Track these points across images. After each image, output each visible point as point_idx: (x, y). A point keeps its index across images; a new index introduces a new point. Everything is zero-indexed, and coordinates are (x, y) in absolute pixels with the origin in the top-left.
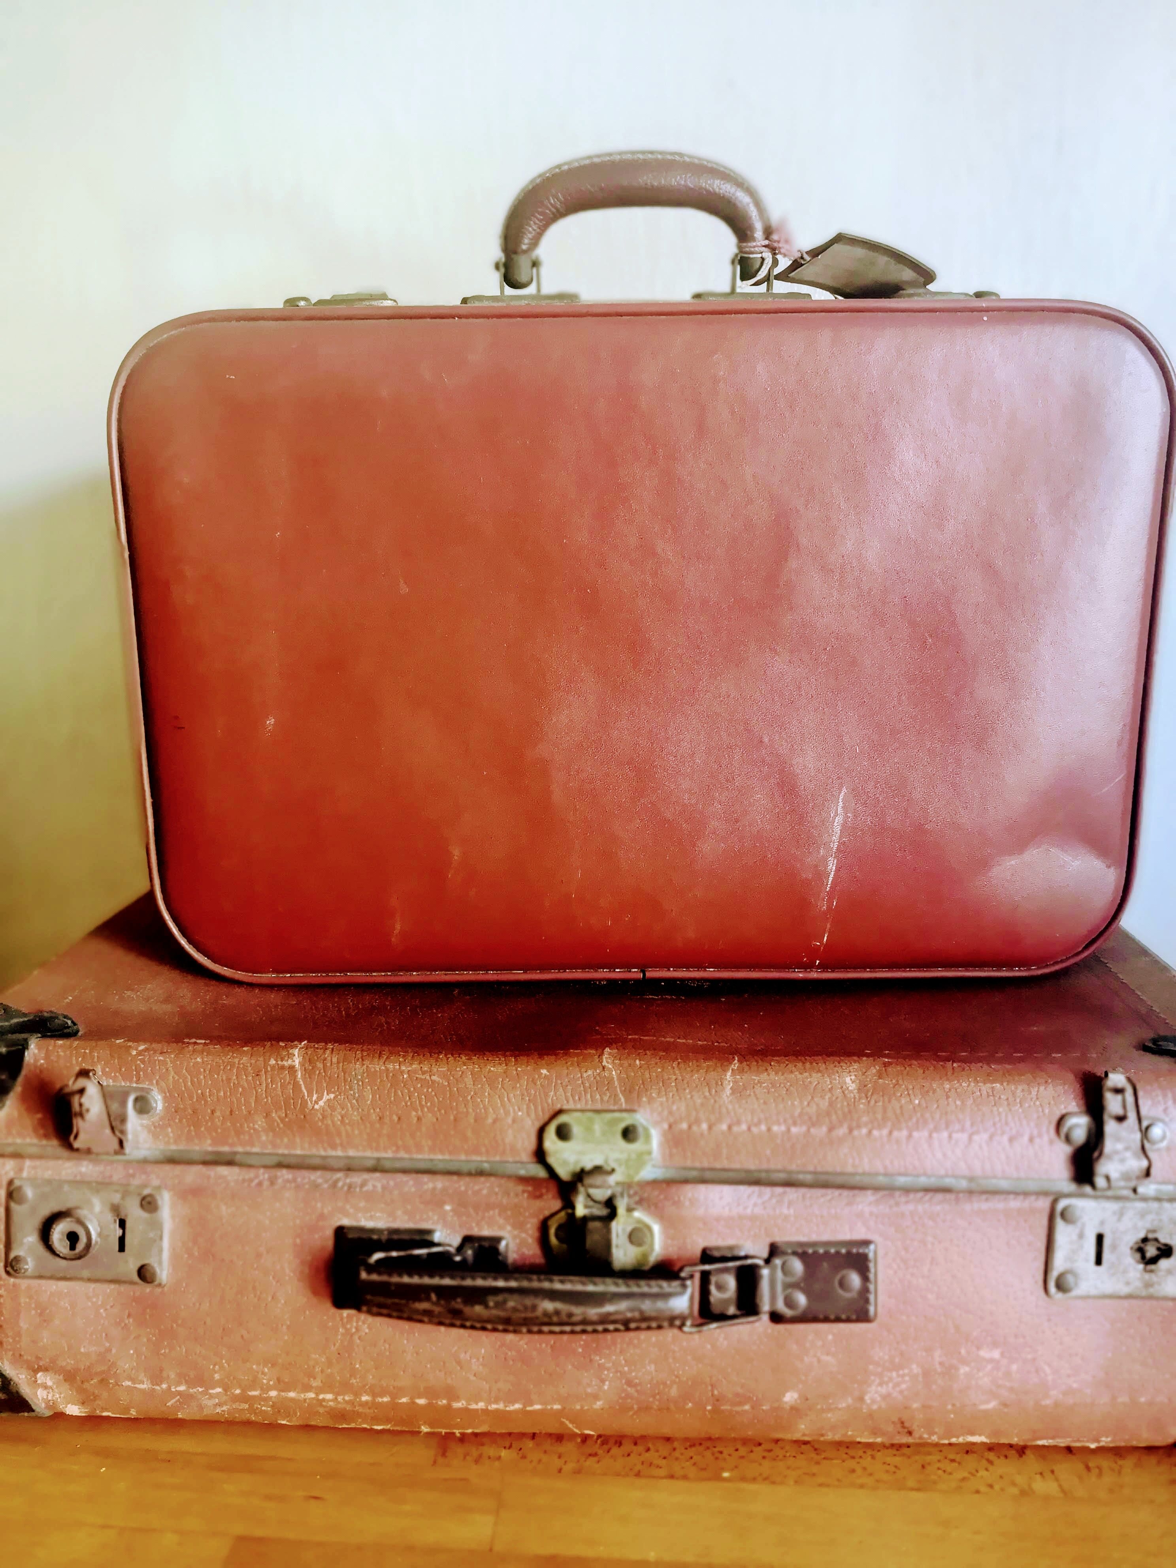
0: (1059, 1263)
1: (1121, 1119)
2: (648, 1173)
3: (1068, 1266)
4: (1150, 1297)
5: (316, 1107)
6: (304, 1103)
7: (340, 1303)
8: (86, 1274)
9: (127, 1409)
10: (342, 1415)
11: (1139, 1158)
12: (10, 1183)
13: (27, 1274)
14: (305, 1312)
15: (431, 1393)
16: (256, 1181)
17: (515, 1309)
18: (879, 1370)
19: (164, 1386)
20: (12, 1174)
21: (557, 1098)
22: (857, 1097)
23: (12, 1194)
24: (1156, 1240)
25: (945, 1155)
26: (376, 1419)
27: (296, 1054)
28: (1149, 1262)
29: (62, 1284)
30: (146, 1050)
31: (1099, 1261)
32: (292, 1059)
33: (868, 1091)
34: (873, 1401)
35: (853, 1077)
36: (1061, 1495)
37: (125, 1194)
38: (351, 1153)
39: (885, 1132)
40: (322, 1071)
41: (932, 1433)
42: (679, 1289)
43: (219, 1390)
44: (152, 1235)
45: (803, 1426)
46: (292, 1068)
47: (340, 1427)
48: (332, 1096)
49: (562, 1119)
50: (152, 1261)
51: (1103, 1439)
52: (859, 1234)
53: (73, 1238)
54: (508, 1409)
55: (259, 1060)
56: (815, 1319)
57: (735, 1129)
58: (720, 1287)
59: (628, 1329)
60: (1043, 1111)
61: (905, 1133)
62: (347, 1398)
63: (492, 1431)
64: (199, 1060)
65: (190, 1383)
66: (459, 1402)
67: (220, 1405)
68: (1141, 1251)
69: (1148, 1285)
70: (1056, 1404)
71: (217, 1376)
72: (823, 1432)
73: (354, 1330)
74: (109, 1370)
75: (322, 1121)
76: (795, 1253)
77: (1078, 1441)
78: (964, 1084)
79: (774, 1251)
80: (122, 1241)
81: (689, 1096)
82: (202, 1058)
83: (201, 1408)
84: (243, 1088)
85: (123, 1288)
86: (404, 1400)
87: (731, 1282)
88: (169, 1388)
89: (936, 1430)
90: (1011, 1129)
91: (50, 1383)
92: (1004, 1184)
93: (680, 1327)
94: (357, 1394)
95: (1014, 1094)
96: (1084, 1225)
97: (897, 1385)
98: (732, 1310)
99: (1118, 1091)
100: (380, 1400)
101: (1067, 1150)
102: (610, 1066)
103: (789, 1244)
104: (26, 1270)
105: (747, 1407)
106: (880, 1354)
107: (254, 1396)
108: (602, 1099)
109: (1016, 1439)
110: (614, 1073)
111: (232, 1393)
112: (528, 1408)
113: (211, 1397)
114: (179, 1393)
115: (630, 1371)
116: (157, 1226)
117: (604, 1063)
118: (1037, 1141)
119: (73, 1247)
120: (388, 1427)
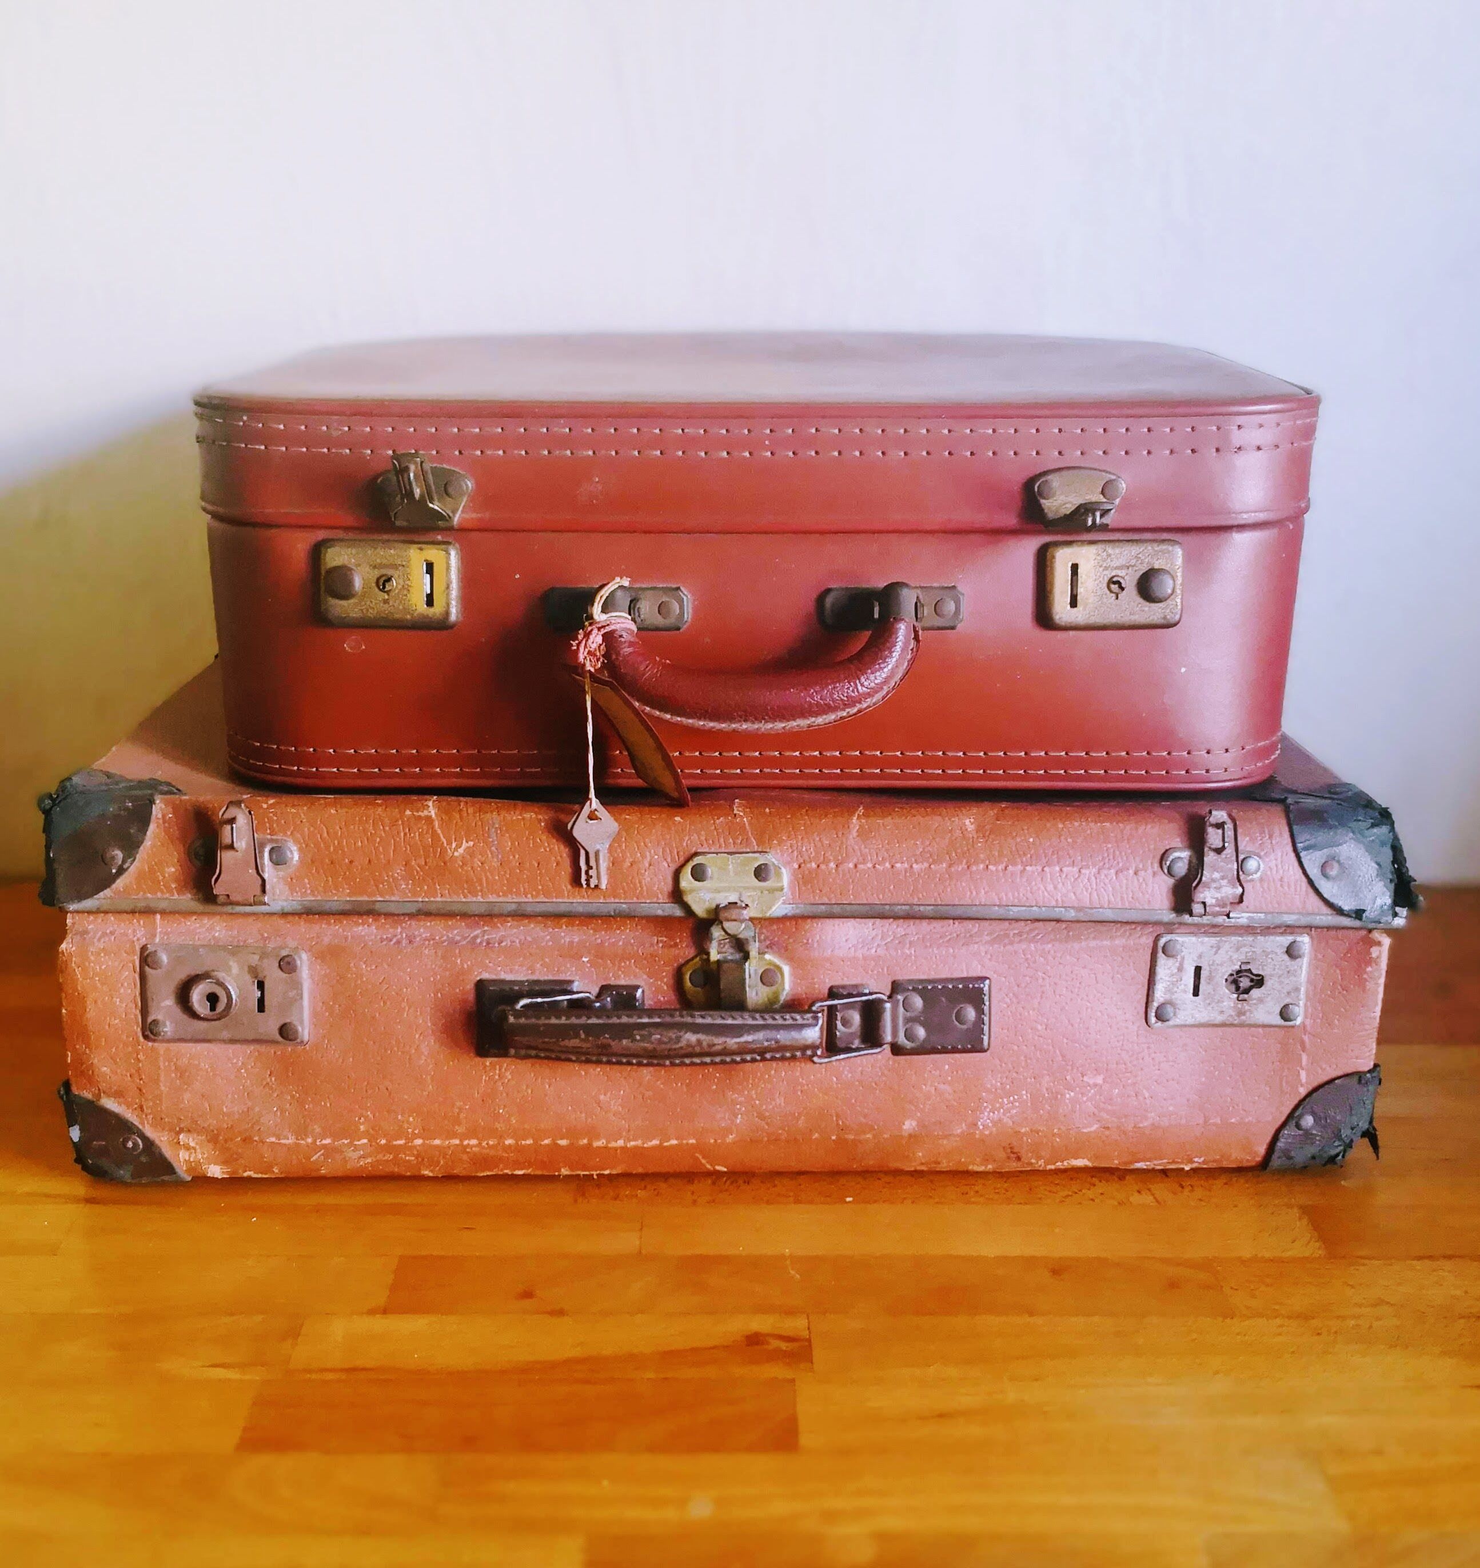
0: (1160, 994)
1: (1219, 851)
2: (779, 908)
3: (1168, 997)
4: (1242, 1025)
5: (456, 854)
6: (443, 851)
7: (482, 1051)
8: (226, 1035)
9: (269, 1168)
10: (485, 1161)
11: (1234, 886)
12: (144, 948)
13: (166, 1037)
14: (449, 1063)
15: (572, 1133)
16: (394, 940)
17: (660, 1041)
18: (991, 1097)
19: (310, 1140)
20: (143, 941)
21: (692, 841)
22: (975, 836)
23: (147, 959)
24: (1249, 971)
25: (1055, 888)
26: (519, 1165)
27: (431, 806)
28: (1242, 992)
29: (200, 1047)
30: (277, 803)
31: (1196, 993)
32: (427, 810)
33: (986, 831)
34: (985, 1126)
35: (972, 820)
36: (1155, 1204)
37: (264, 955)
38: (492, 898)
39: (1001, 867)
40: (459, 821)
41: (1039, 1158)
42: (811, 1021)
43: (365, 1141)
44: (291, 994)
45: (920, 1154)
46: (429, 819)
47: (482, 1175)
48: (471, 843)
49: (697, 860)
50: (293, 1019)
51: (1196, 1160)
52: (976, 971)
53: (212, 999)
54: (645, 1145)
55: (394, 812)
56: (934, 1051)
57: (861, 867)
58: (845, 1023)
59: (764, 1059)
60: (1148, 846)
61: (1020, 867)
62: (491, 1143)
63: (629, 1171)
64: (333, 812)
65: (336, 1136)
66: (600, 1140)
67: (363, 1157)
68: (1235, 982)
69: (1241, 1013)
70: (1154, 1127)
71: (362, 1128)
72: (939, 1160)
73: (497, 1077)
74: (252, 1127)
75: (462, 867)
76: (914, 990)
77: (1174, 1162)
78: (1077, 824)
79: (896, 987)
80: (261, 1002)
81: (818, 839)
82: (336, 812)
83: (345, 1160)
84: (381, 837)
85: (263, 1048)
86: (547, 1142)
87: (856, 1018)
88: (315, 1142)
89: (1043, 1154)
90: (1118, 863)
91: (192, 1144)
92: (1109, 915)
93: (810, 1059)
94: (501, 1137)
95: (1122, 831)
96: (1183, 958)
97: (1009, 1110)
98: (856, 1043)
99: (1220, 826)
100: (523, 1142)
101: (1171, 881)
102: (741, 814)
103: (910, 981)
104: (166, 1032)
105: (869, 1136)
106: (992, 1081)
107: (400, 1145)
108: (734, 843)
109: (1116, 1162)
110: (745, 819)
111: (378, 1144)
112: (666, 1144)
113: (356, 1148)
114: (324, 1146)
115: (761, 1105)
116: (297, 985)
117: (735, 812)
118: (1142, 873)
119: (213, 1008)
120: (529, 1171)
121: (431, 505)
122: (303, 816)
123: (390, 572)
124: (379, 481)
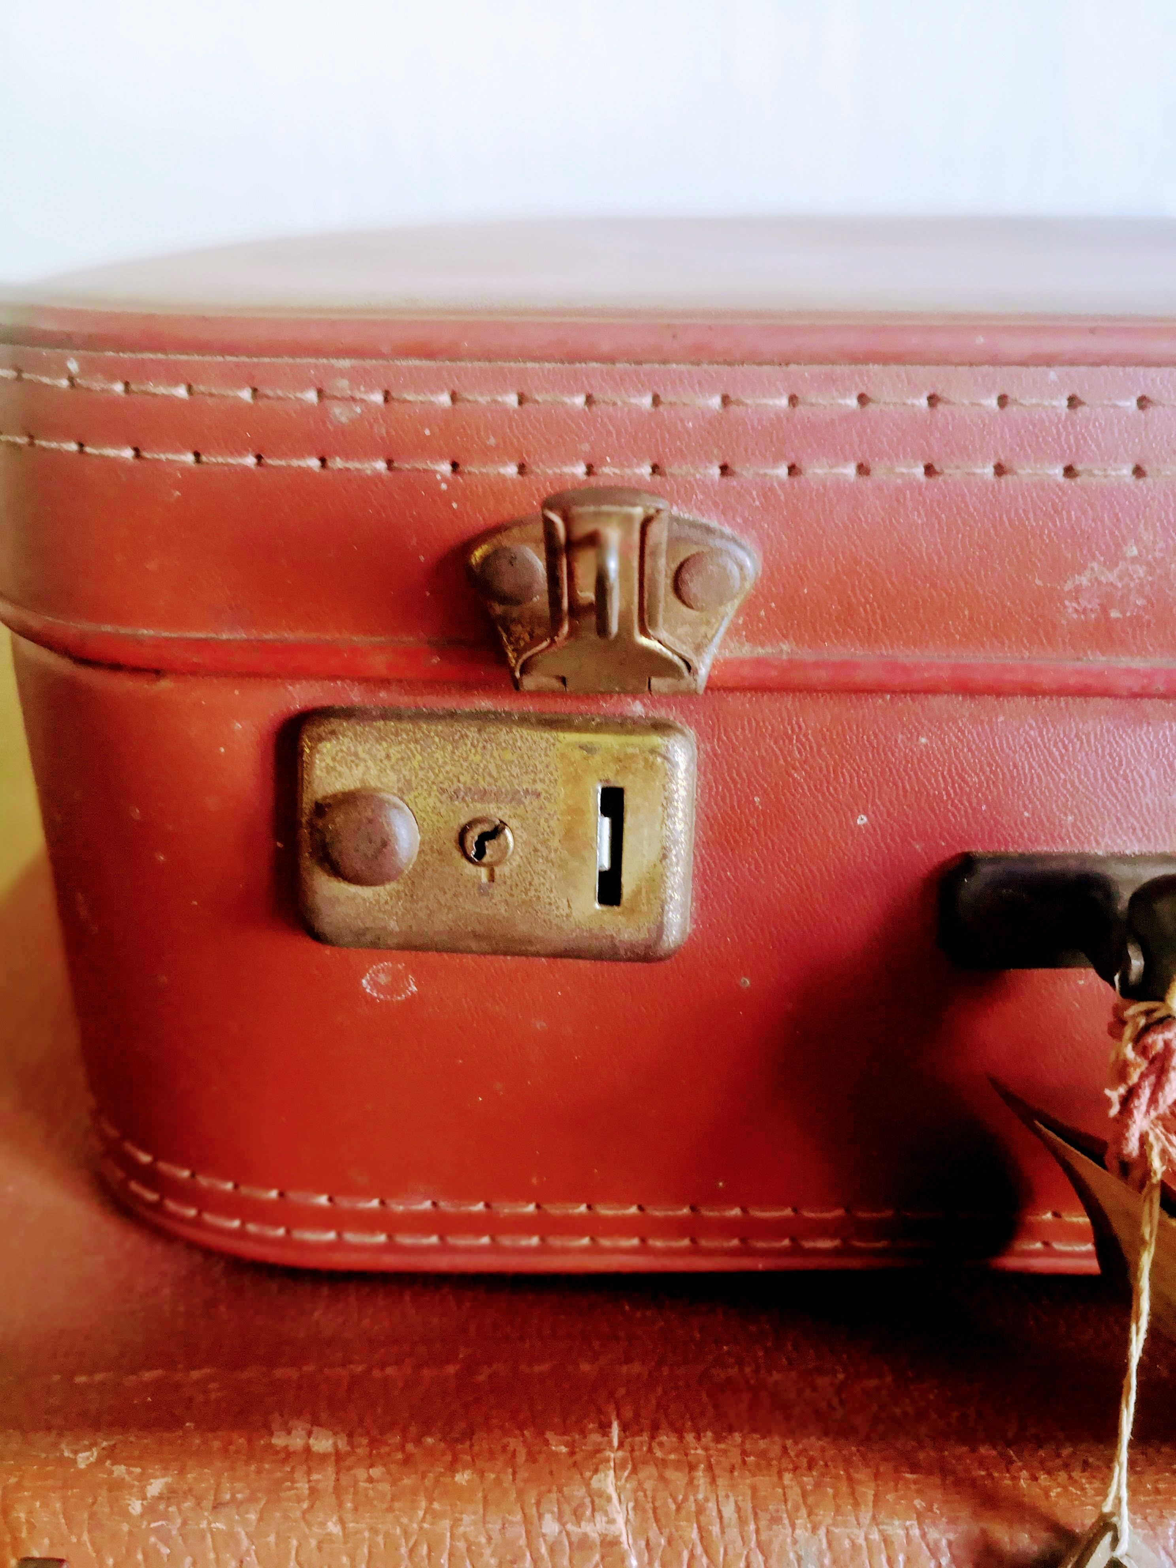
27: (611, 1491)
30: (170, 1495)
32: (606, 1513)
40: (699, 1550)
46: (607, 1542)
55: (511, 1522)
64: (333, 1527)
82: (342, 1522)
121: (643, 641)
122: (245, 1542)
123: (496, 812)
124: (478, 554)
